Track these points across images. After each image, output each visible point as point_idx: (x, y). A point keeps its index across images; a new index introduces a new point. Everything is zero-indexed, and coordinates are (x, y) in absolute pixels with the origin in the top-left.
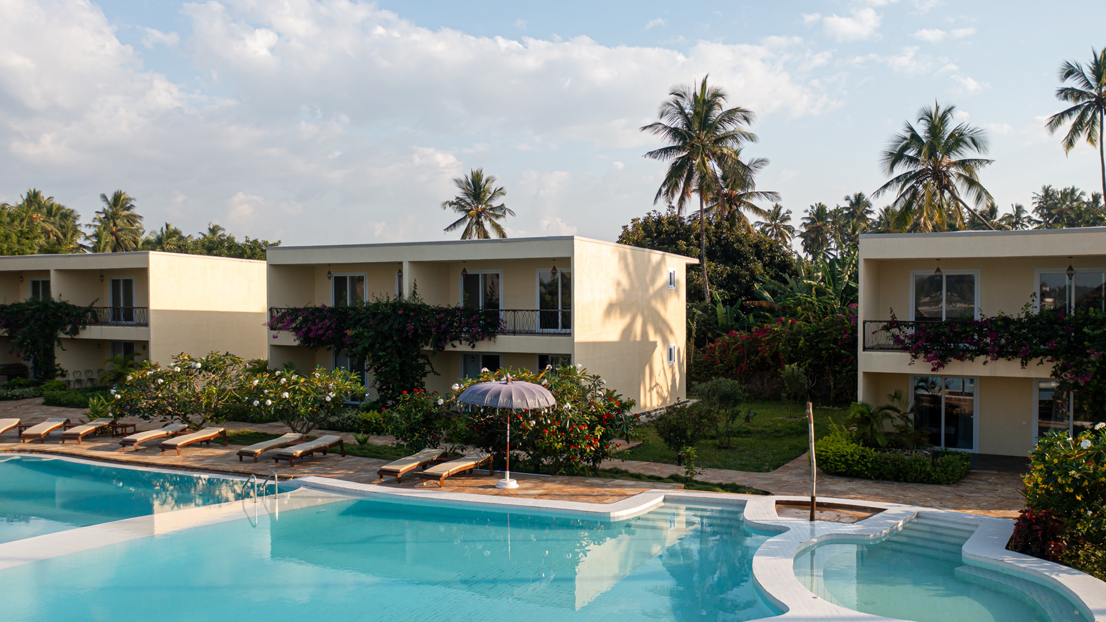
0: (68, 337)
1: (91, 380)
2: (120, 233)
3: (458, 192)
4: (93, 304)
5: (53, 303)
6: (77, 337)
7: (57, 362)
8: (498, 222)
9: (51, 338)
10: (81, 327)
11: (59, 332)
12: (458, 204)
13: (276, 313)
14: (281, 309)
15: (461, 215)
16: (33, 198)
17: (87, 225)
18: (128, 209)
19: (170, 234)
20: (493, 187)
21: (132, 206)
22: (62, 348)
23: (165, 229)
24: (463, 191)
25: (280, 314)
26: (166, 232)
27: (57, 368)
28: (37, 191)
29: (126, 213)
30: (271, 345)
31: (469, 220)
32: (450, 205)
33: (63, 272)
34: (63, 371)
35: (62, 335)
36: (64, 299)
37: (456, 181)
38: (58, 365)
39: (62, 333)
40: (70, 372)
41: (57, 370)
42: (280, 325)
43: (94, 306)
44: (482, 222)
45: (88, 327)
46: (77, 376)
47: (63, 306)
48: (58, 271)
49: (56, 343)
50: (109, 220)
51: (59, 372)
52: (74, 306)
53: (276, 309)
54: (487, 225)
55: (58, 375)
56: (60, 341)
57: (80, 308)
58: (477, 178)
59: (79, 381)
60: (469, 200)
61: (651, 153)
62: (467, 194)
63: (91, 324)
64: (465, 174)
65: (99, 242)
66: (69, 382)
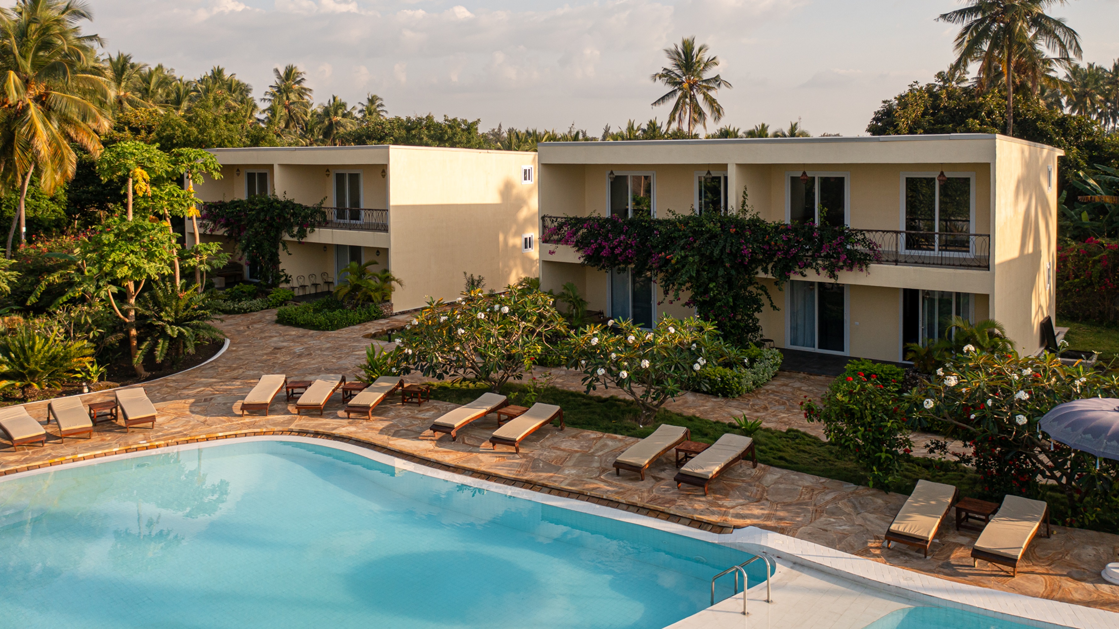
0: (295, 239)
1: (315, 285)
2: (292, 106)
3: (669, 64)
4: (321, 203)
5: (277, 201)
6: (304, 240)
7: (281, 267)
8: (712, 94)
9: (275, 241)
10: (309, 229)
11: (283, 233)
12: (667, 75)
13: (550, 223)
14: (557, 218)
15: (669, 89)
16: (217, 74)
17: (262, 100)
18: (299, 82)
19: (337, 106)
20: (706, 56)
21: (303, 79)
22: (288, 252)
23: (332, 101)
24: (674, 62)
25: (556, 224)
26: (333, 104)
27: (282, 274)
28: (220, 68)
29: (297, 86)
30: (544, 261)
31: (679, 93)
32: (660, 78)
33: (288, 168)
34: (287, 276)
35: (287, 237)
36: (289, 197)
37: (667, 51)
38: (283, 270)
39: (287, 235)
40: (294, 277)
41: (282, 276)
42: (555, 237)
43: (323, 206)
44: (694, 95)
45: (316, 229)
46: (301, 282)
47: (288, 205)
48: (282, 166)
49: (281, 245)
50: (281, 93)
51: (283, 279)
52: (300, 205)
53: (550, 217)
54: (700, 98)
55: (282, 282)
56: (284, 243)
57: (307, 208)
58: (688, 47)
59: (303, 287)
60: (678, 72)
61: (944, 16)
62: (678, 65)
63: (320, 226)
64: (677, 43)
65: (274, 115)
66: (293, 288)
